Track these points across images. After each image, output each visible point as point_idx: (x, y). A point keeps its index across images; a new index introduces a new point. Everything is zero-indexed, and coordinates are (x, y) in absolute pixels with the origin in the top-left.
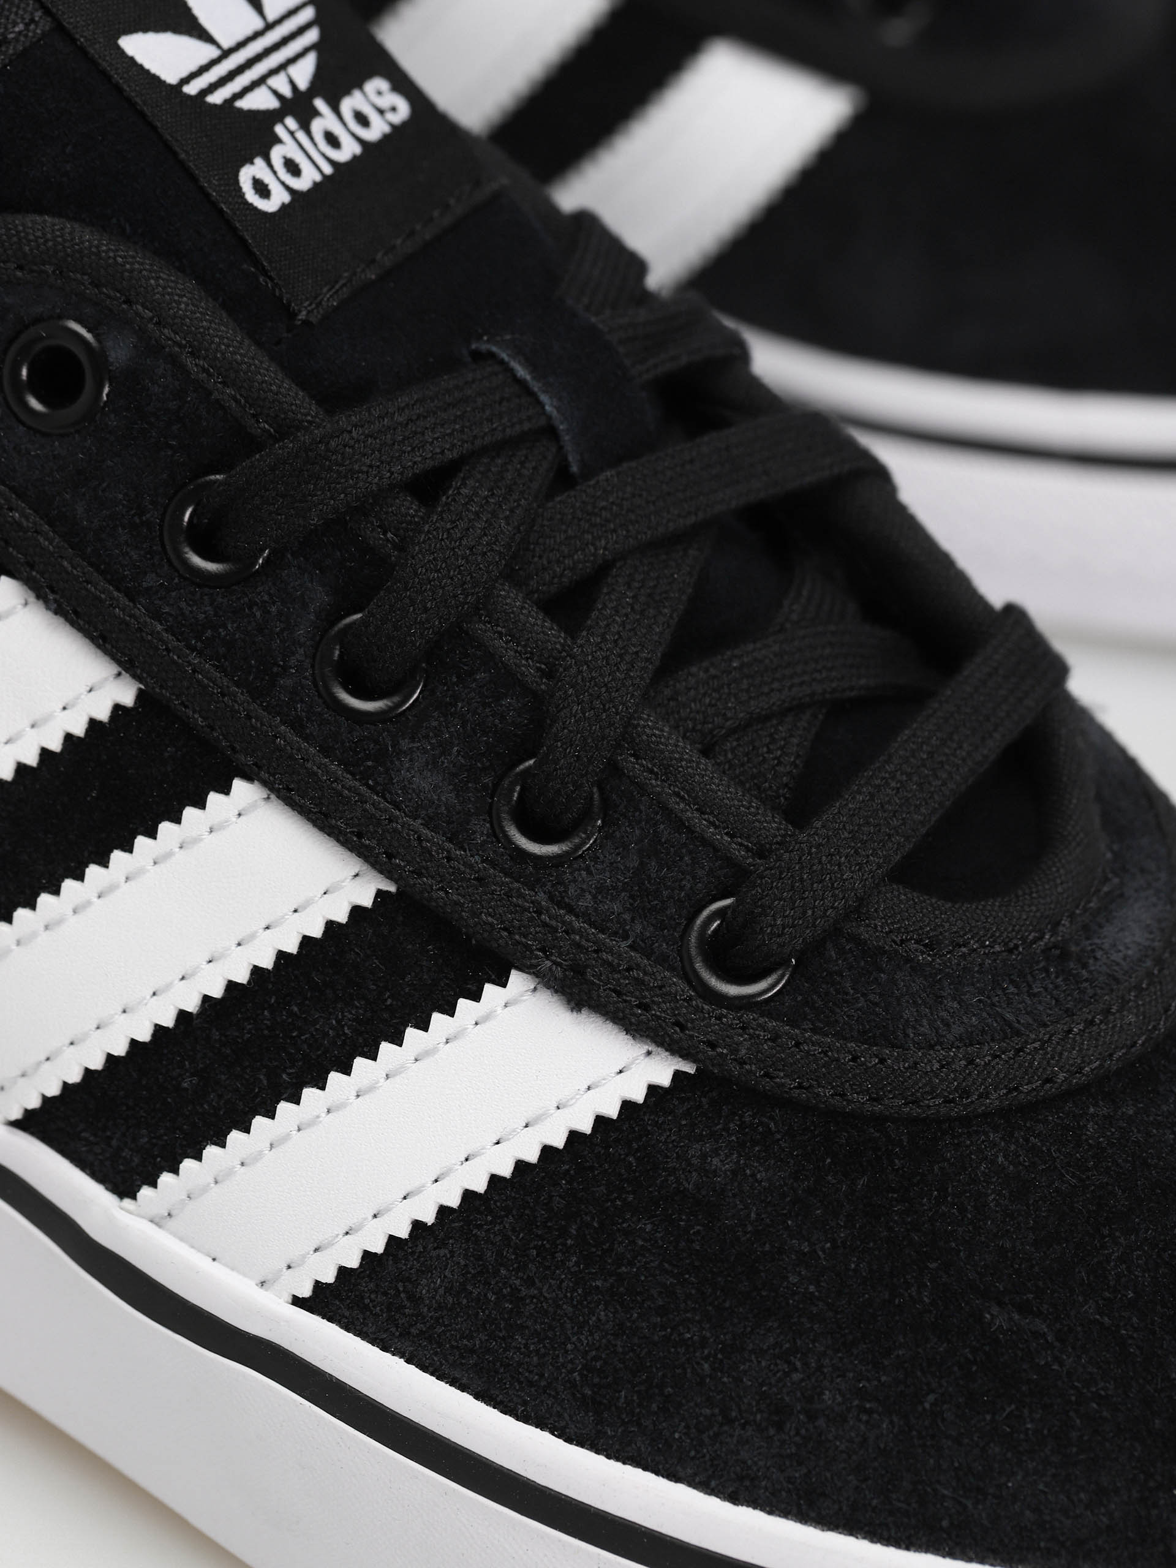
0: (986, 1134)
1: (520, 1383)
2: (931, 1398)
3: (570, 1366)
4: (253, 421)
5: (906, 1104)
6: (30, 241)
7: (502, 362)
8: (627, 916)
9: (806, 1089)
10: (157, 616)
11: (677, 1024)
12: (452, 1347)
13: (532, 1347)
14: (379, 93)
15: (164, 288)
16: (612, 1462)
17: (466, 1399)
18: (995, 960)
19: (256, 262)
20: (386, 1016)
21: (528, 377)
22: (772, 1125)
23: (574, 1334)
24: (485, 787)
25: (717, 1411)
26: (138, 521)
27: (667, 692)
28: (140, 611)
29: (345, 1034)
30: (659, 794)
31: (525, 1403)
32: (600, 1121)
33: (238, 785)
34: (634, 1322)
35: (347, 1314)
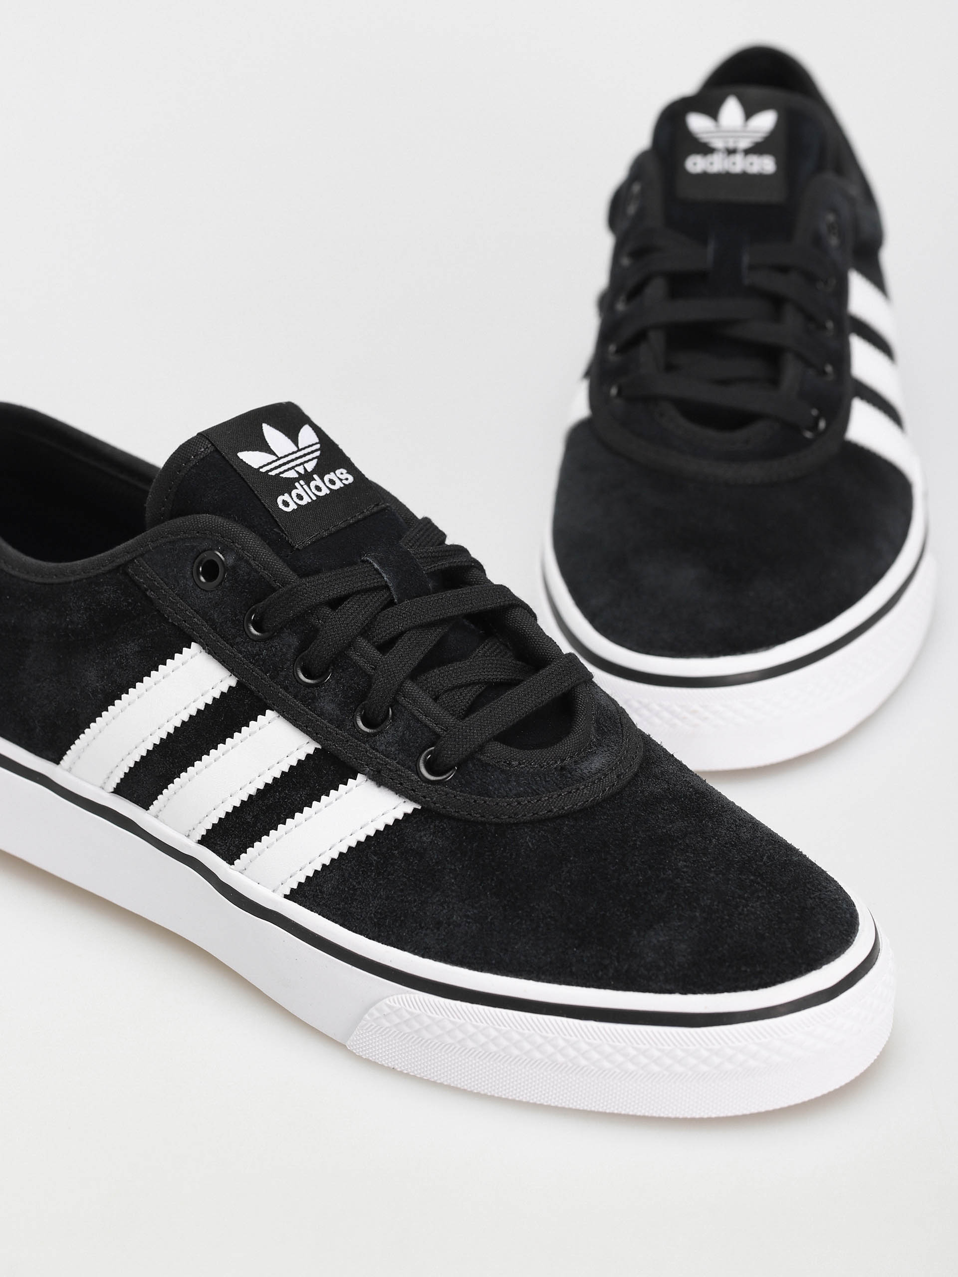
0: (524, 829)
1: (354, 919)
2: (490, 917)
3: (371, 912)
4: (274, 582)
5: (494, 818)
6: (201, 523)
7: (370, 563)
8: (397, 752)
9: (457, 812)
10: (240, 652)
11: (413, 790)
12: (333, 908)
13: (359, 906)
14: (342, 474)
15: (245, 537)
16: (384, 945)
17: (337, 926)
18: (534, 770)
19: (280, 528)
20: (316, 792)
21: (378, 568)
22: (445, 825)
23: (373, 900)
24: (351, 709)
25: (418, 925)
26: (234, 619)
27: (424, 678)
28: (235, 650)
29: (303, 799)
30: (411, 710)
31: (356, 926)
32: (387, 826)
33: (268, 712)
34: (392, 895)
35: (300, 899)
